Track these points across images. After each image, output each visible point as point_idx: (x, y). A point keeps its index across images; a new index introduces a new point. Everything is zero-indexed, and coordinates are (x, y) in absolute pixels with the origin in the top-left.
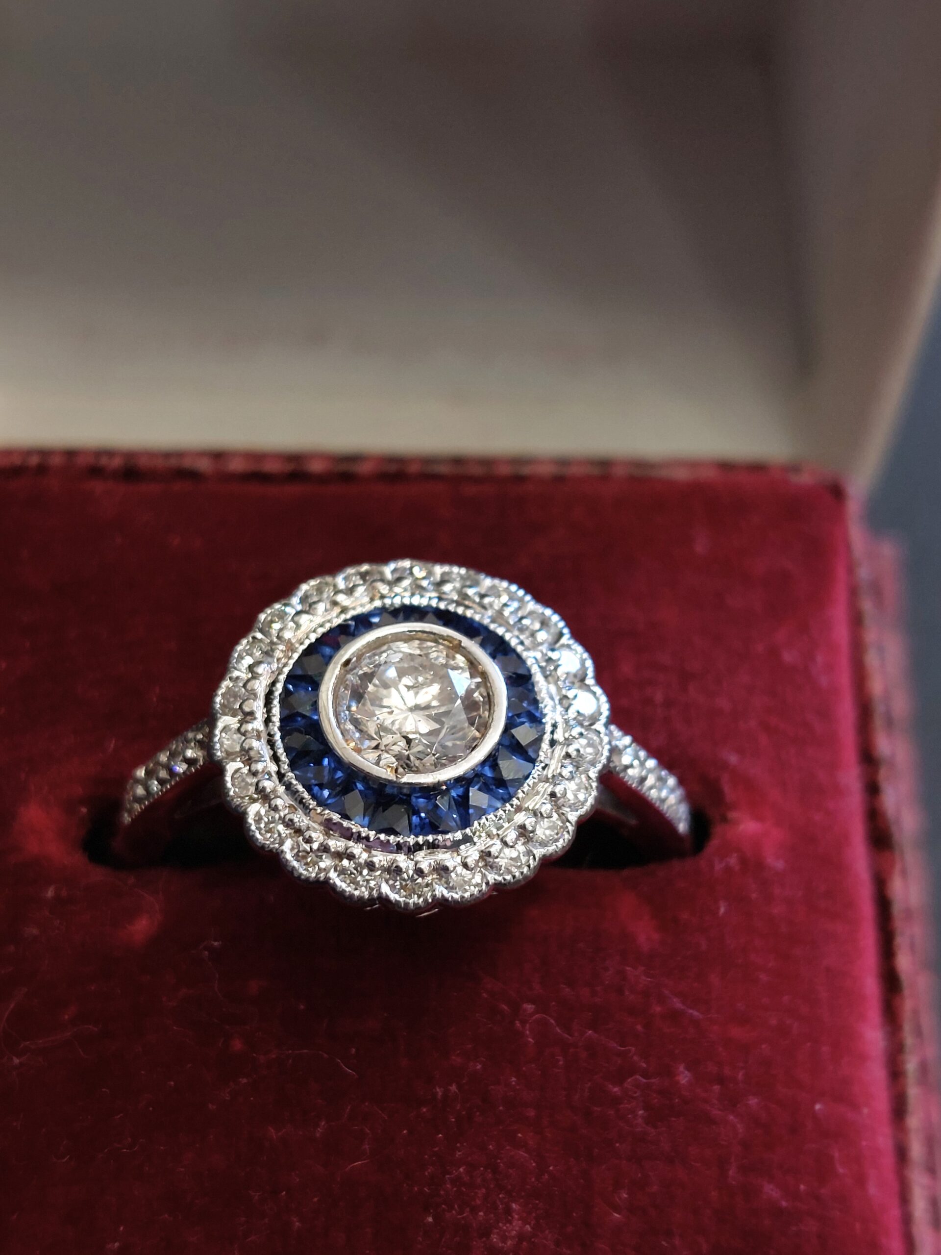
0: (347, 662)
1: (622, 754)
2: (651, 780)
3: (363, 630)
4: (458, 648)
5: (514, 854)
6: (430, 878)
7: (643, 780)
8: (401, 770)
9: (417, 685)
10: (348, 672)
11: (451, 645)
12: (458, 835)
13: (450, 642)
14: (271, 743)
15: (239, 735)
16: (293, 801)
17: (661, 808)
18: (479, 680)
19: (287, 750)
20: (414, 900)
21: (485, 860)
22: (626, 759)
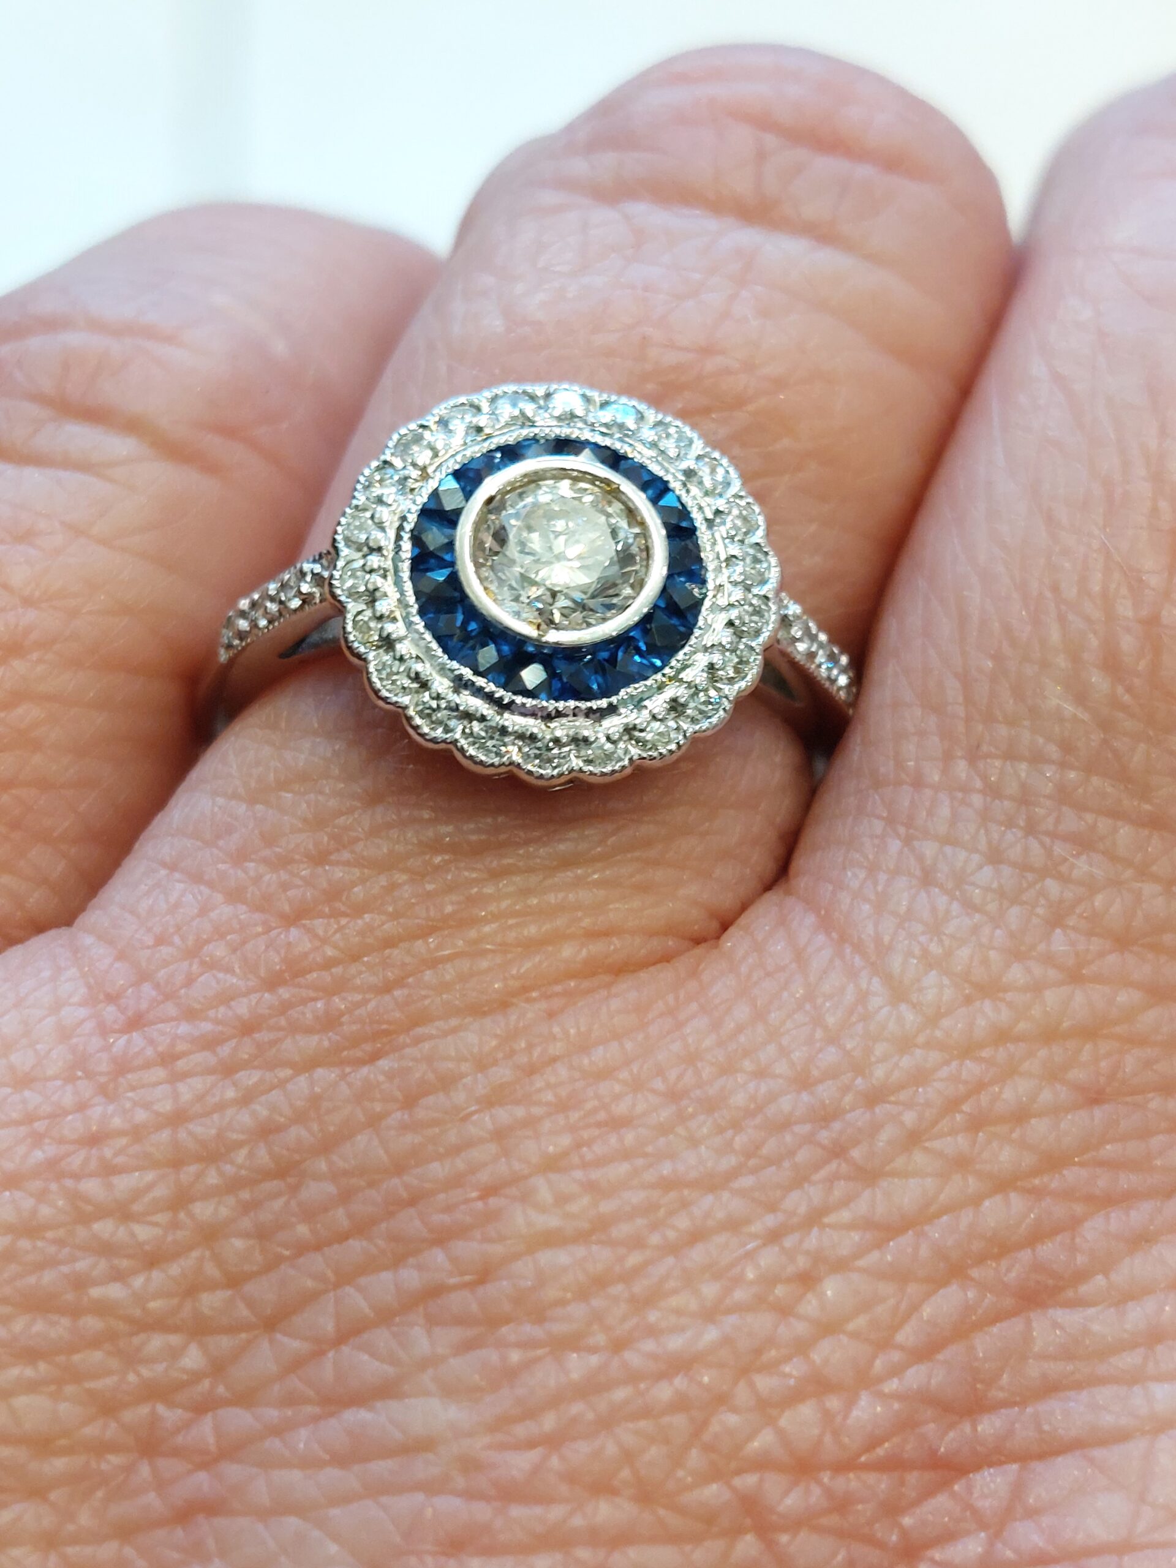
0: (490, 500)
1: (791, 625)
2: (821, 658)
3: (508, 462)
4: (614, 493)
5: (662, 729)
6: (567, 749)
7: (812, 655)
8: (544, 626)
9: (566, 532)
10: (490, 512)
11: (609, 489)
12: (603, 703)
13: (608, 485)
14: (398, 583)
15: (364, 573)
16: (422, 653)
17: (830, 690)
18: (637, 530)
19: (417, 593)
20: (547, 772)
21: (629, 734)
22: (796, 632)
